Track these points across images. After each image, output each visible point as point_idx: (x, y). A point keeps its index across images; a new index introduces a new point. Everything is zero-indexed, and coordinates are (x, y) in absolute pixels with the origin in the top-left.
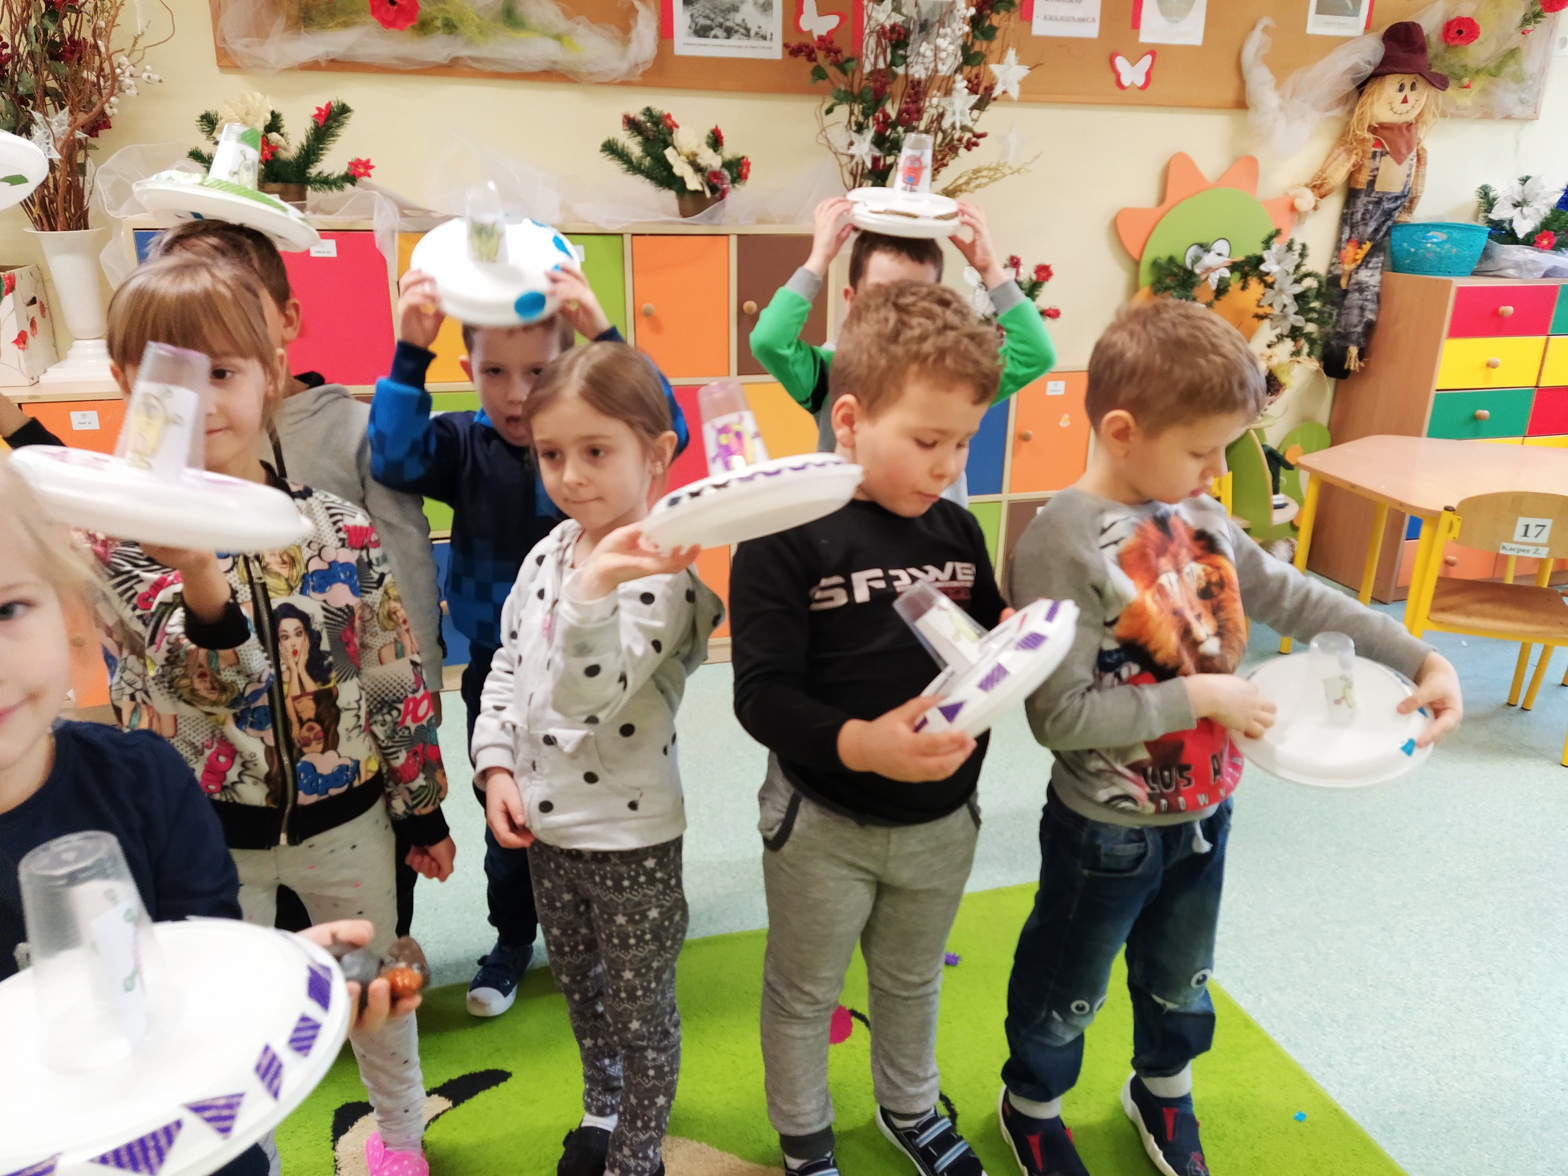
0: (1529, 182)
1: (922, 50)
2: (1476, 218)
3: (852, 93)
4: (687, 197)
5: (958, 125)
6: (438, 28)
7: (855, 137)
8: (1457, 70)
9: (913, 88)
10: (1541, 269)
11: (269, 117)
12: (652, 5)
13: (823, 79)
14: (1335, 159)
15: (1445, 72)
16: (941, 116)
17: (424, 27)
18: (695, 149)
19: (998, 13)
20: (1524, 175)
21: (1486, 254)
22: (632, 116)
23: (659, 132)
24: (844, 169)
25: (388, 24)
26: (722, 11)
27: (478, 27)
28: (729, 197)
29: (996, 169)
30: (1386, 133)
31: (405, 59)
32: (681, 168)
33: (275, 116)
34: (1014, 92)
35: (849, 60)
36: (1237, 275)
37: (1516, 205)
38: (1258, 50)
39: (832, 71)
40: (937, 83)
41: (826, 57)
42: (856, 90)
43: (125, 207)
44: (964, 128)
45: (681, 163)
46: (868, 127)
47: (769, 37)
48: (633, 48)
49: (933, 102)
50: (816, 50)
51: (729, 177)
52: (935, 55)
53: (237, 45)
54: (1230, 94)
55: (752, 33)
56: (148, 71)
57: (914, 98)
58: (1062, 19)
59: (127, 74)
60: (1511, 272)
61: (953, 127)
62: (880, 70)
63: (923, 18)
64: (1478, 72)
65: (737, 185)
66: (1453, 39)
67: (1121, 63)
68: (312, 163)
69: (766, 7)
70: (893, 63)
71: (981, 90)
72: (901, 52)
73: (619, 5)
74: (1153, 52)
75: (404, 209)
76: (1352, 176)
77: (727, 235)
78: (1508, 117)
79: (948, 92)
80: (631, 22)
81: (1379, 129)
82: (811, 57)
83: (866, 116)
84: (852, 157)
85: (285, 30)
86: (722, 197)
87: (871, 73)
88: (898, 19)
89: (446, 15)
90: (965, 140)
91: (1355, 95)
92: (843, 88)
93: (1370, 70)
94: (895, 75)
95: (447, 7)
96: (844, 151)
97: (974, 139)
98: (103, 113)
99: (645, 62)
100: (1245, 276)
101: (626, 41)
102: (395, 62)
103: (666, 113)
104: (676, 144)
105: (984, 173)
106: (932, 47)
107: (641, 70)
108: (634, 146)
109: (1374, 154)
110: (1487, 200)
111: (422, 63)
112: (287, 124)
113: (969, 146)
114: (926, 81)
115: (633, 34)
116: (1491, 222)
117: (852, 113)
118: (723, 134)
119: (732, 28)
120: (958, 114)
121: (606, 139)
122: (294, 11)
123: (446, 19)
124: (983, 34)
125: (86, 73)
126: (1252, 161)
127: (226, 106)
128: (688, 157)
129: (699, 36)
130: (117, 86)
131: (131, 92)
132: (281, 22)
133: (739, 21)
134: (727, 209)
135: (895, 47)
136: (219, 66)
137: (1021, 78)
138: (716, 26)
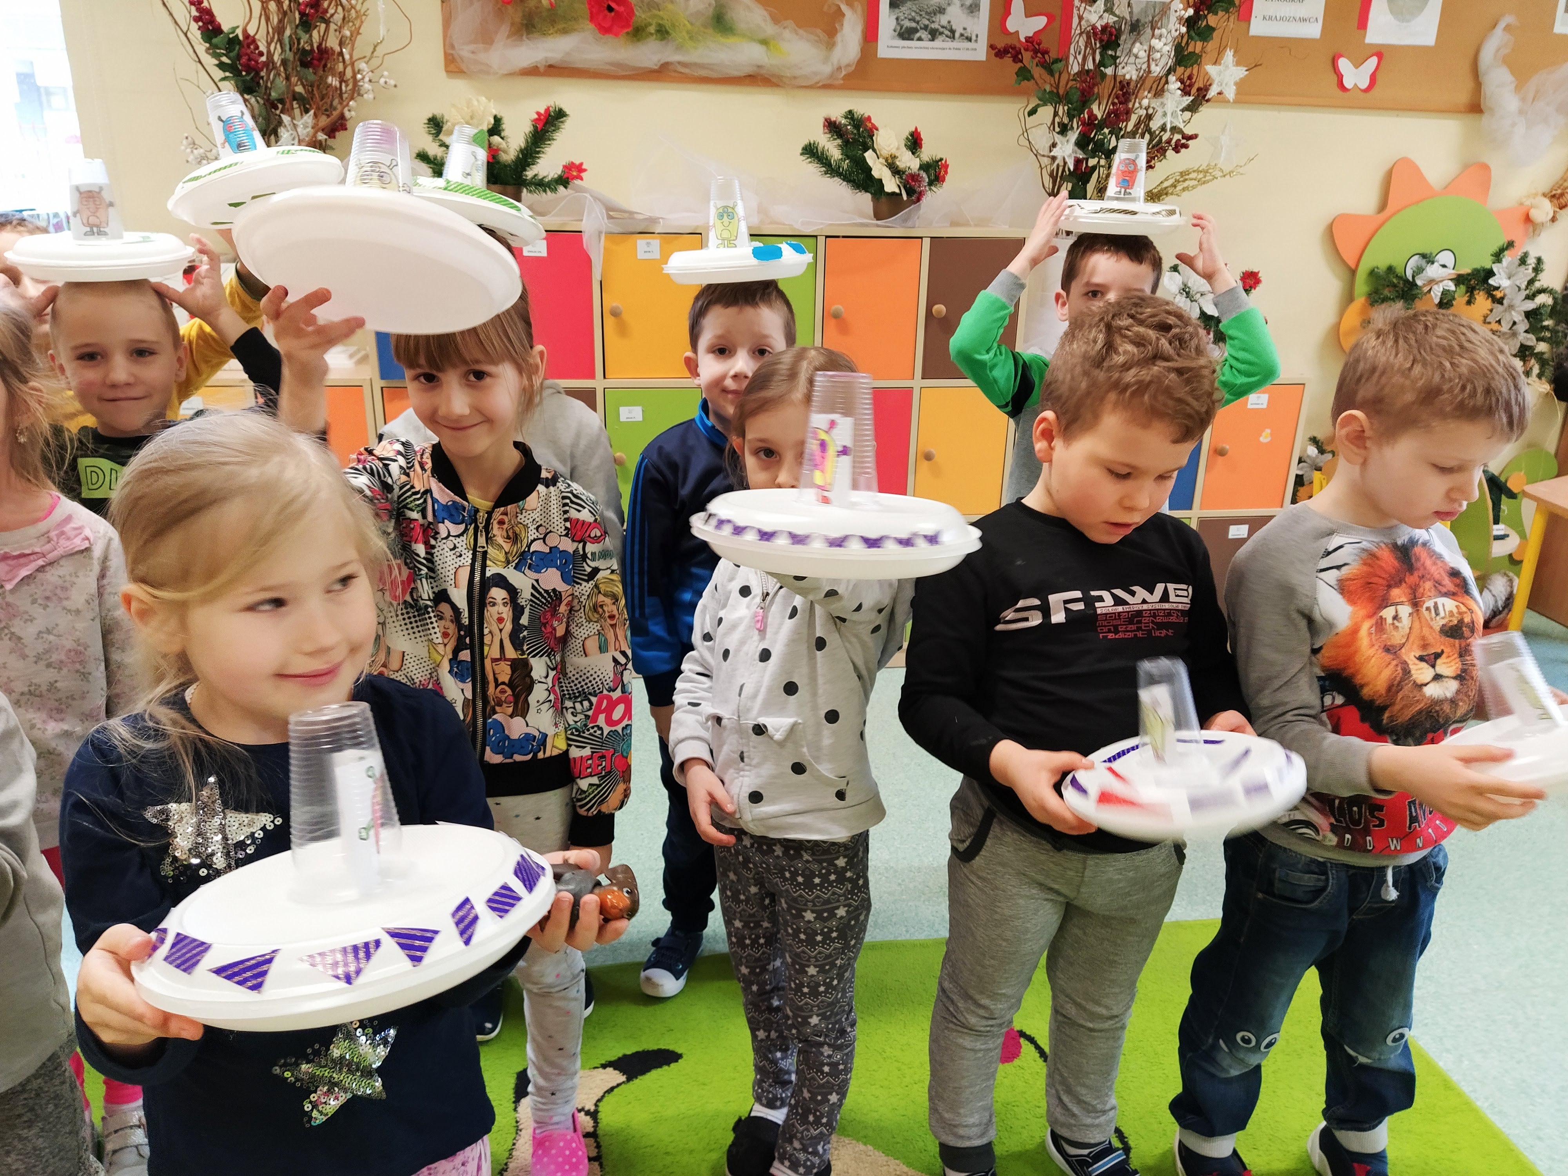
1: (1135, 50)
3: (1057, 94)
4: (883, 199)
5: (1168, 127)
6: (652, 34)
7: (1058, 138)
9: (1121, 90)
11: (492, 121)
12: (859, 7)
13: (1028, 80)
16: (1149, 117)
17: (638, 34)
18: (894, 152)
19: (1216, 14)
22: (833, 119)
23: (860, 135)
24: (1044, 171)
25: (605, 30)
26: (927, 13)
27: (688, 32)
28: (925, 200)
29: (1206, 172)
31: (618, 65)
32: (879, 170)
33: (498, 120)
34: (1230, 93)
35: (1057, 61)
36: (1463, 288)
38: (1498, 50)
39: (1037, 72)
40: (1148, 84)
41: (1033, 58)
42: (1061, 91)
44: (1174, 129)
45: (880, 166)
46: (1072, 128)
47: (974, 38)
48: (838, 51)
49: (1142, 103)
50: (1022, 51)
51: (926, 179)
52: (1149, 56)
53: (464, 51)
54: (1462, 97)
55: (957, 35)
56: (386, 77)
58: (1281, 19)
59: (367, 79)
61: (1163, 128)
62: (1088, 71)
63: (1135, 18)
65: (933, 188)
67: (1344, 64)
68: (529, 165)
69: (973, 8)
70: (1102, 64)
71: (1194, 91)
72: (1111, 53)
73: (825, 9)
74: (1380, 53)
75: (611, 210)
77: (921, 238)
79: (1159, 92)
80: (837, 25)
82: (1017, 58)
83: (1071, 118)
84: (1054, 158)
85: (509, 37)
86: (919, 200)
87: (1079, 74)
88: (1110, 19)
89: (660, 22)
90: (1173, 143)
92: (1048, 88)
94: (1104, 76)
95: (661, 13)
96: (1046, 153)
97: (1183, 141)
98: (342, 117)
99: (848, 65)
100: (1471, 291)
101: (830, 45)
102: (608, 67)
103: (866, 115)
104: (875, 147)
105: (1193, 175)
106: (1146, 47)
107: (844, 73)
108: (833, 149)
111: (634, 68)
112: (508, 127)
113: (1178, 147)
114: (1137, 82)
115: (839, 38)
117: (1056, 114)
118: (922, 136)
119: (937, 30)
120: (1169, 115)
121: (806, 142)
122: (518, 18)
123: (660, 25)
124: (1199, 35)
125: (330, 79)
126: (1485, 168)
127: (453, 110)
128: (886, 160)
129: (904, 39)
130: (356, 91)
131: (369, 96)
132: (505, 29)
133: (944, 22)
134: (921, 212)
135: (1105, 48)
136: (447, 71)
137: (1237, 79)
138: (921, 28)
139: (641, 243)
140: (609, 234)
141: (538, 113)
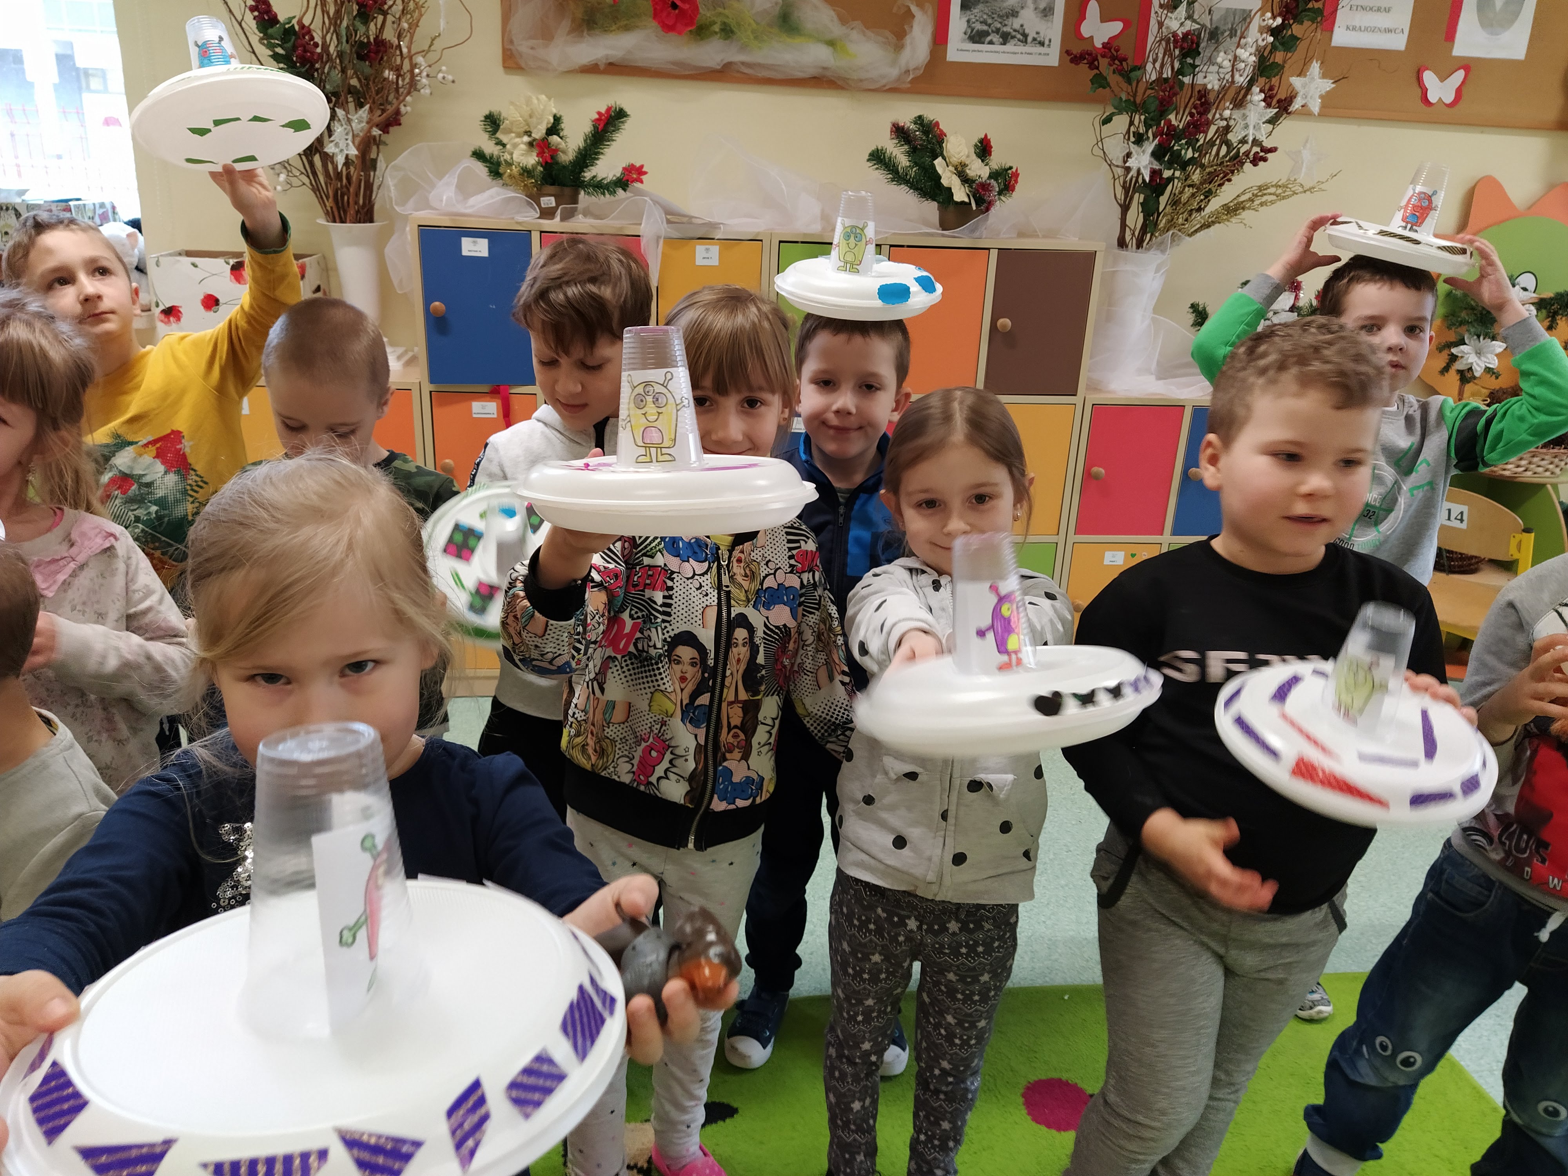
1: (1219, 60)
3: (1135, 102)
4: (951, 208)
5: (1249, 139)
6: (716, 33)
7: (1134, 148)
9: (1200, 99)
11: (552, 120)
12: (930, 9)
13: (1104, 88)
16: (1227, 129)
17: (702, 32)
18: (964, 159)
19: (1302, 24)
22: (901, 124)
23: (929, 142)
24: (1117, 181)
25: (668, 28)
26: (999, 16)
27: (753, 32)
28: (993, 210)
29: (1285, 186)
31: (680, 64)
32: (949, 179)
33: (557, 119)
34: (1315, 107)
35: (1134, 68)
39: (1114, 79)
40: (1230, 94)
41: (1110, 64)
42: (1138, 100)
43: (411, 203)
44: (1255, 142)
45: (949, 174)
46: (1148, 138)
47: (1047, 42)
48: (906, 54)
49: (1223, 114)
50: (1099, 58)
51: (997, 189)
52: (1233, 66)
53: (523, 47)
55: (1030, 39)
56: (444, 72)
57: (1202, 109)
58: (1366, 29)
59: (424, 74)
61: (1243, 141)
62: (1167, 80)
63: (1215, 26)
65: (1003, 197)
67: (1429, 78)
68: (587, 167)
69: (1047, 12)
70: (1181, 72)
71: (1276, 102)
72: (1189, 60)
73: (895, 10)
74: (1468, 66)
75: (672, 216)
77: (989, 249)
79: (1239, 102)
80: (906, 27)
82: (1092, 65)
83: (1148, 126)
84: (1128, 169)
85: (570, 33)
86: (988, 209)
87: (1157, 82)
88: (1189, 26)
89: (726, 20)
90: (1251, 155)
94: (1182, 84)
95: (726, 12)
96: (1120, 162)
97: (1262, 154)
98: (398, 112)
99: (916, 69)
101: (899, 47)
102: (669, 66)
103: (935, 121)
104: (945, 154)
105: (1272, 190)
106: (1230, 57)
107: (911, 77)
108: (900, 156)
111: (696, 68)
112: (566, 127)
113: (1256, 161)
114: (1219, 93)
115: (908, 40)
117: (1131, 123)
118: (991, 142)
119: (1009, 33)
120: (1251, 127)
121: (873, 148)
122: (579, 14)
123: (724, 23)
124: (1282, 44)
125: (387, 72)
127: (511, 107)
128: (956, 169)
129: (974, 42)
130: (413, 85)
131: (426, 91)
132: (566, 24)
133: (1016, 26)
134: (989, 222)
135: (1184, 56)
136: (504, 67)
137: (1323, 92)
138: (993, 32)
139: (700, 249)
140: (669, 240)
141: (599, 113)
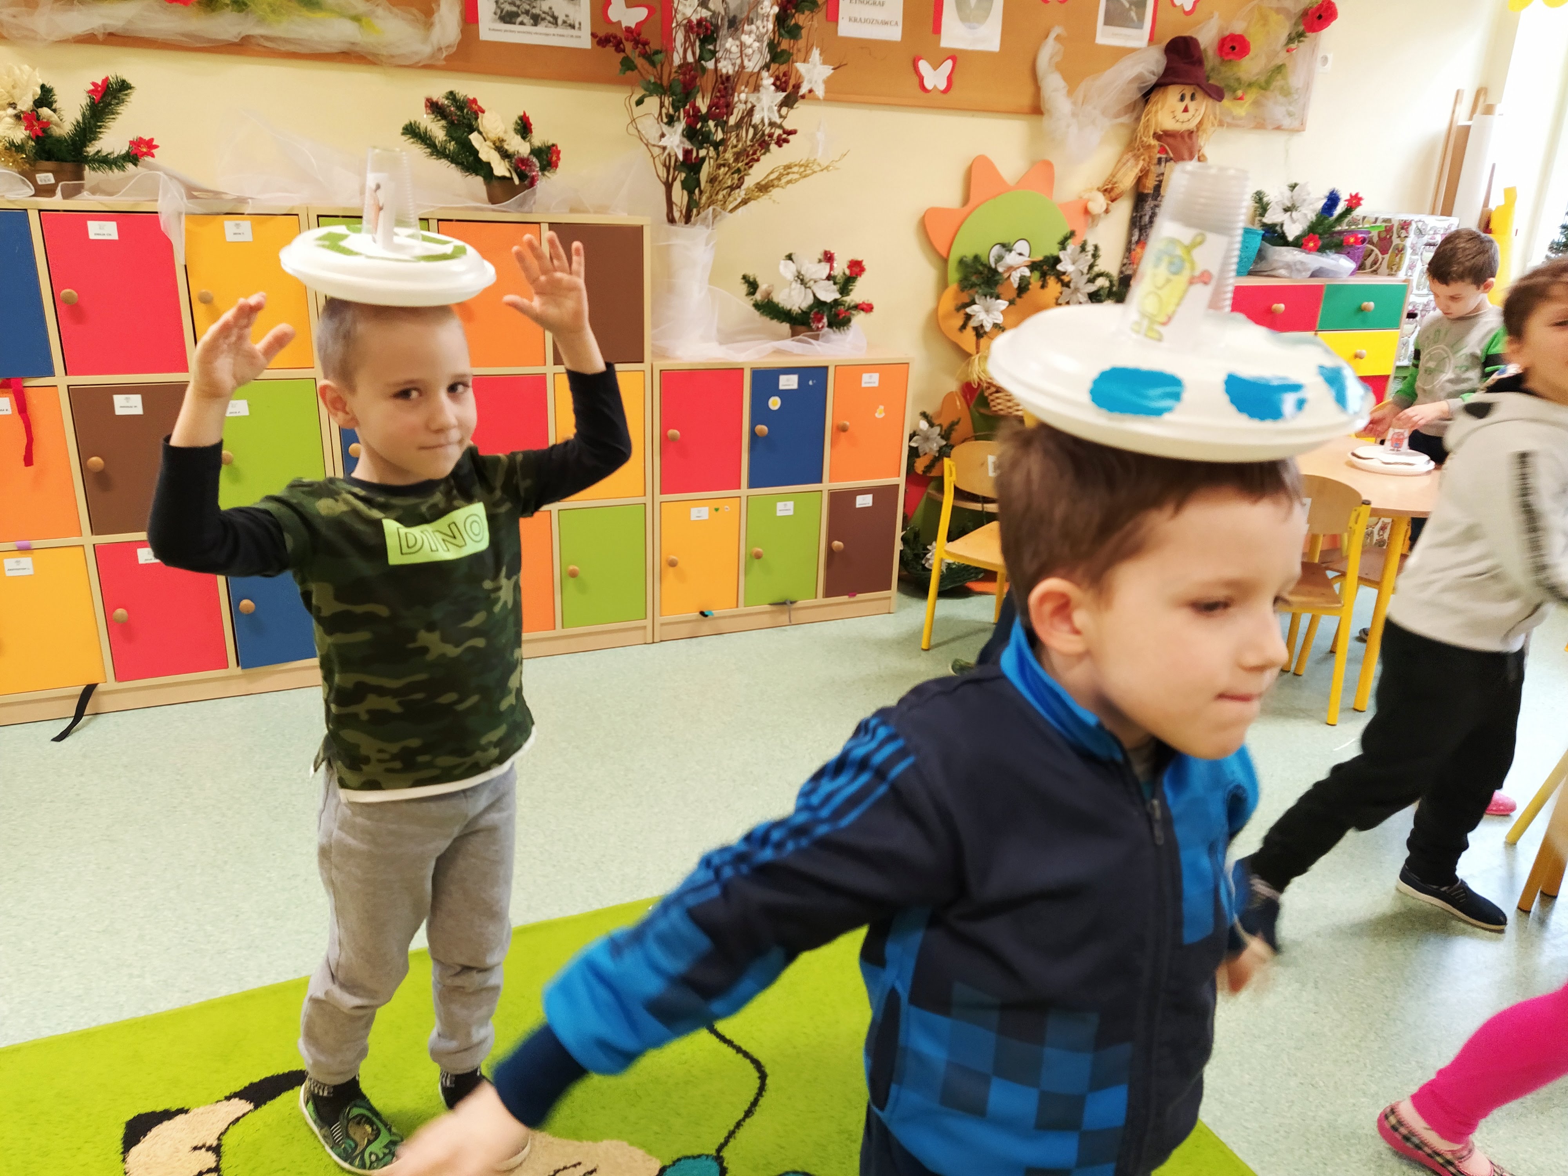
0: (1297, 188)
1: (728, 45)
2: (1253, 223)
3: (661, 85)
4: (495, 183)
5: (767, 121)
6: (227, 5)
7: (666, 129)
8: (1232, 83)
9: (722, 83)
10: (1309, 270)
11: (39, 91)
13: (633, 70)
14: (1125, 164)
15: (1221, 84)
16: (750, 112)
17: (212, 4)
18: (502, 135)
19: (803, 13)
20: (1293, 182)
21: (1261, 256)
22: (435, 99)
23: (464, 117)
24: (657, 160)
27: (270, 5)
28: (539, 185)
29: (806, 166)
30: (1170, 140)
31: (192, 36)
32: (487, 154)
33: (45, 90)
34: (820, 91)
35: (657, 52)
36: (1037, 274)
37: (1286, 210)
38: (1051, 58)
39: (640, 62)
40: (744, 79)
41: (635, 47)
42: (665, 83)
44: (772, 124)
45: (487, 148)
46: (679, 119)
47: (577, 26)
48: (437, 31)
49: (742, 97)
50: (624, 41)
51: (538, 164)
52: (741, 51)
54: (1026, 100)
55: (560, 21)
57: (723, 93)
58: (866, 21)
60: (1282, 272)
61: (763, 123)
62: (689, 64)
63: (731, 15)
64: (1250, 85)
65: (546, 173)
66: (1227, 54)
67: (924, 66)
68: (90, 142)
70: (701, 58)
71: (788, 88)
72: (711, 47)
74: (954, 56)
75: (191, 191)
76: (1139, 181)
77: (539, 223)
78: (1278, 128)
79: (756, 88)
80: (433, 5)
81: (1163, 136)
82: (619, 47)
83: (676, 109)
84: (664, 148)
86: (532, 184)
87: (680, 67)
88: (705, 14)
90: (775, 136)
91: (1142, 104)
92: (652, 80)
93: (1153, 79)
94: (704, 70)
96: (656, 142)
97: (784, 136)
99: (448, 47)
100: (1043, 276)
101: (428, 25)
102: (181, 38)
103: (471, 98)
104: (481, 129)
105: (795, 169)
106: (738, 42)
107: (445, 53)
108: (437, 130)
109: (1160, 160)
110: (1261, 205)
111: (210, 40)
112: (59, 99)
113: (781, 142)
114: (734, 76)
115: (436, 18)
116: (1264, 225)
117: (662, 105)
118: (531, 121)
119: (539, 16)
120: (766, 110)
121: (407, 122)
124: (788, 33)
126: (1048, 165)
128: (494, 144)
129: (506, 22)
133: (546, 8)
134: (537, 197)
135: (703, 42)
137: (825, 77)
138: (523, 13)
139: (229, 224)
140: (191, 214)
